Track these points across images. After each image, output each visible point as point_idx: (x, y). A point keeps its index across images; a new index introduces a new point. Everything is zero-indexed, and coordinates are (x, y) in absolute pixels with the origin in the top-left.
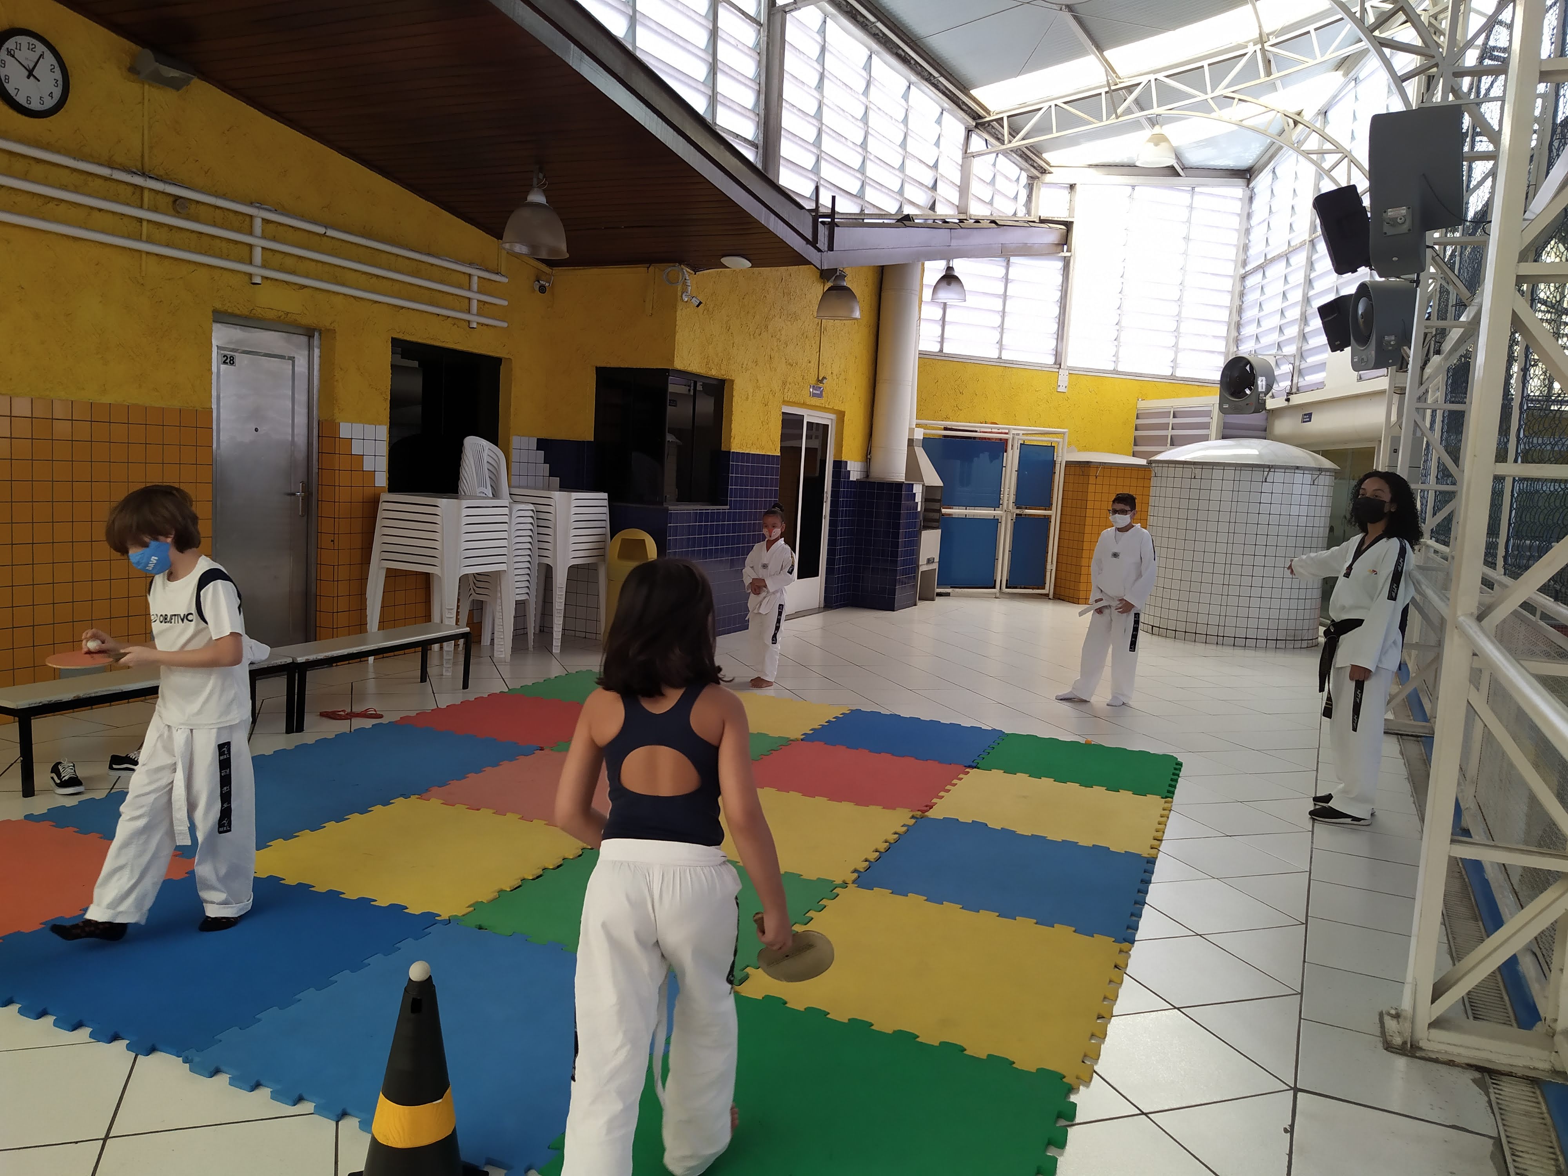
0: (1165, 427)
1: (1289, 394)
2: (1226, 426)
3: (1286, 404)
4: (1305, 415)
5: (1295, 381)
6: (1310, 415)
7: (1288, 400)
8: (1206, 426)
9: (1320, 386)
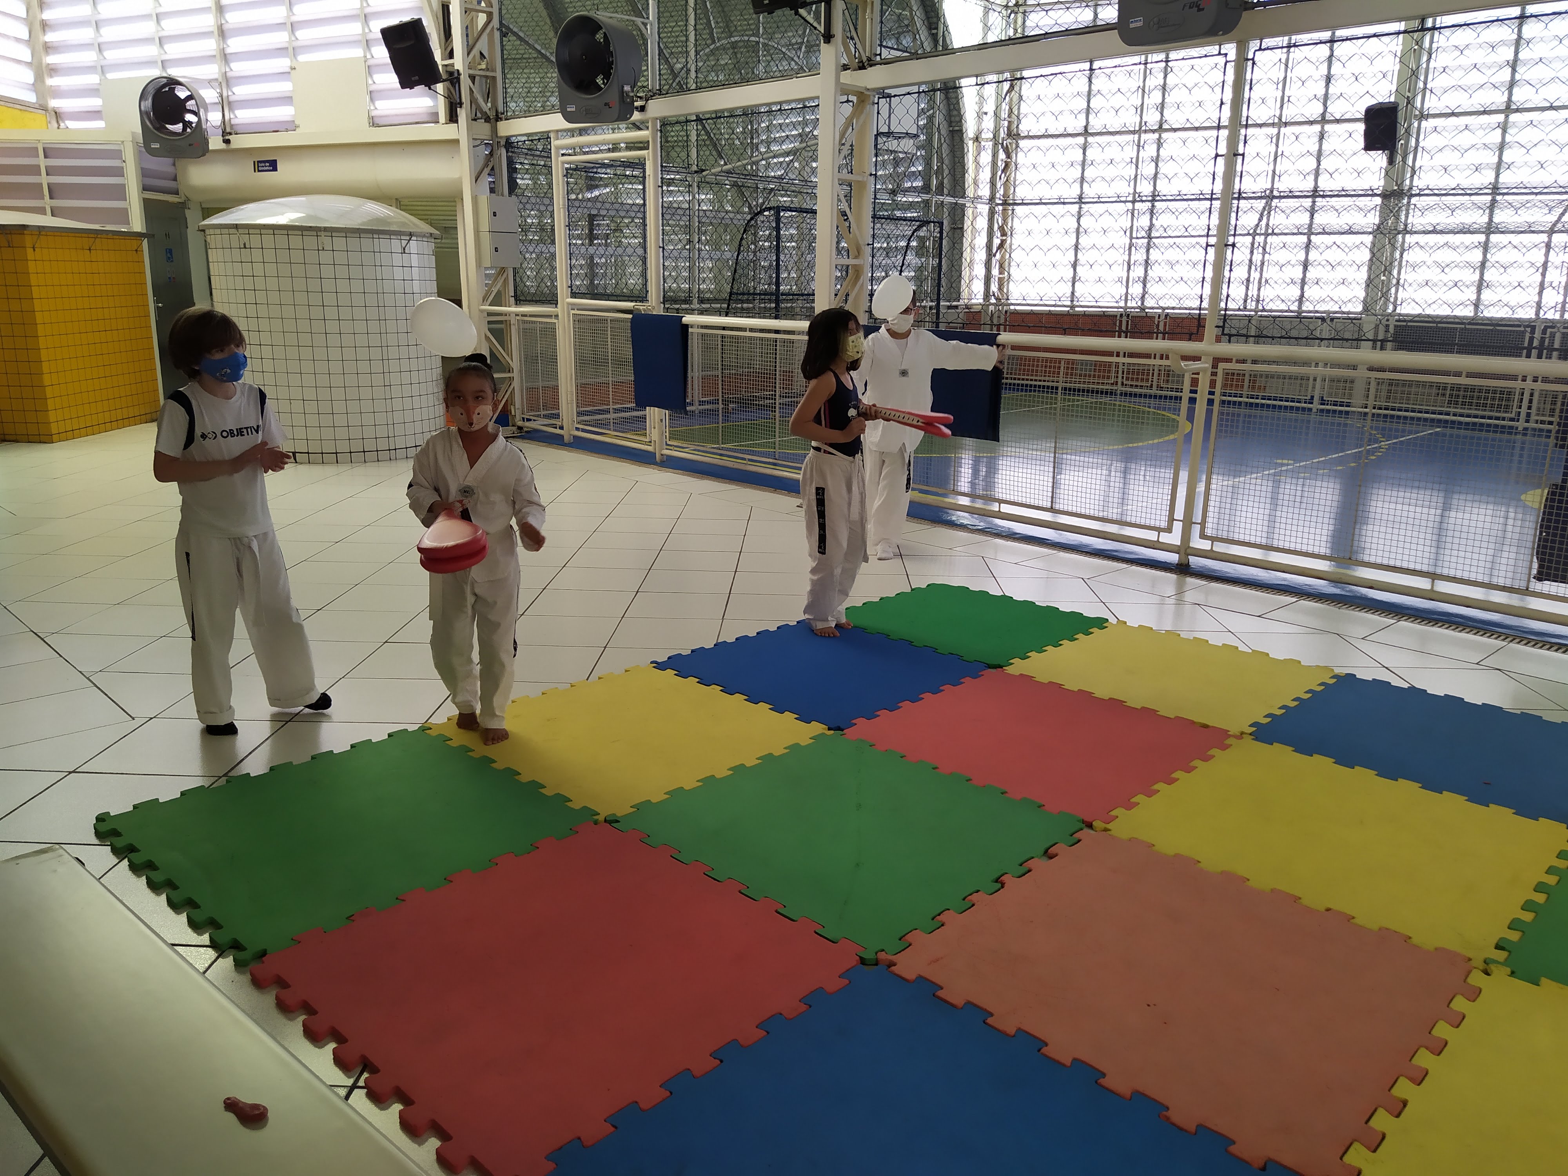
0: (35, 170)
1: (224, 133)
2: (144, 173)
3: (223, 146)
4: (264, 162)
5: (227, 117)
6: (273, 165)
7: (227, 142)
8: (119, 172)
9: (290, 126)
